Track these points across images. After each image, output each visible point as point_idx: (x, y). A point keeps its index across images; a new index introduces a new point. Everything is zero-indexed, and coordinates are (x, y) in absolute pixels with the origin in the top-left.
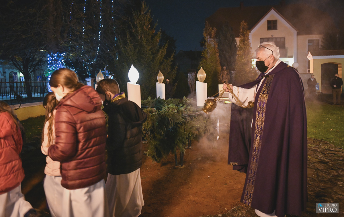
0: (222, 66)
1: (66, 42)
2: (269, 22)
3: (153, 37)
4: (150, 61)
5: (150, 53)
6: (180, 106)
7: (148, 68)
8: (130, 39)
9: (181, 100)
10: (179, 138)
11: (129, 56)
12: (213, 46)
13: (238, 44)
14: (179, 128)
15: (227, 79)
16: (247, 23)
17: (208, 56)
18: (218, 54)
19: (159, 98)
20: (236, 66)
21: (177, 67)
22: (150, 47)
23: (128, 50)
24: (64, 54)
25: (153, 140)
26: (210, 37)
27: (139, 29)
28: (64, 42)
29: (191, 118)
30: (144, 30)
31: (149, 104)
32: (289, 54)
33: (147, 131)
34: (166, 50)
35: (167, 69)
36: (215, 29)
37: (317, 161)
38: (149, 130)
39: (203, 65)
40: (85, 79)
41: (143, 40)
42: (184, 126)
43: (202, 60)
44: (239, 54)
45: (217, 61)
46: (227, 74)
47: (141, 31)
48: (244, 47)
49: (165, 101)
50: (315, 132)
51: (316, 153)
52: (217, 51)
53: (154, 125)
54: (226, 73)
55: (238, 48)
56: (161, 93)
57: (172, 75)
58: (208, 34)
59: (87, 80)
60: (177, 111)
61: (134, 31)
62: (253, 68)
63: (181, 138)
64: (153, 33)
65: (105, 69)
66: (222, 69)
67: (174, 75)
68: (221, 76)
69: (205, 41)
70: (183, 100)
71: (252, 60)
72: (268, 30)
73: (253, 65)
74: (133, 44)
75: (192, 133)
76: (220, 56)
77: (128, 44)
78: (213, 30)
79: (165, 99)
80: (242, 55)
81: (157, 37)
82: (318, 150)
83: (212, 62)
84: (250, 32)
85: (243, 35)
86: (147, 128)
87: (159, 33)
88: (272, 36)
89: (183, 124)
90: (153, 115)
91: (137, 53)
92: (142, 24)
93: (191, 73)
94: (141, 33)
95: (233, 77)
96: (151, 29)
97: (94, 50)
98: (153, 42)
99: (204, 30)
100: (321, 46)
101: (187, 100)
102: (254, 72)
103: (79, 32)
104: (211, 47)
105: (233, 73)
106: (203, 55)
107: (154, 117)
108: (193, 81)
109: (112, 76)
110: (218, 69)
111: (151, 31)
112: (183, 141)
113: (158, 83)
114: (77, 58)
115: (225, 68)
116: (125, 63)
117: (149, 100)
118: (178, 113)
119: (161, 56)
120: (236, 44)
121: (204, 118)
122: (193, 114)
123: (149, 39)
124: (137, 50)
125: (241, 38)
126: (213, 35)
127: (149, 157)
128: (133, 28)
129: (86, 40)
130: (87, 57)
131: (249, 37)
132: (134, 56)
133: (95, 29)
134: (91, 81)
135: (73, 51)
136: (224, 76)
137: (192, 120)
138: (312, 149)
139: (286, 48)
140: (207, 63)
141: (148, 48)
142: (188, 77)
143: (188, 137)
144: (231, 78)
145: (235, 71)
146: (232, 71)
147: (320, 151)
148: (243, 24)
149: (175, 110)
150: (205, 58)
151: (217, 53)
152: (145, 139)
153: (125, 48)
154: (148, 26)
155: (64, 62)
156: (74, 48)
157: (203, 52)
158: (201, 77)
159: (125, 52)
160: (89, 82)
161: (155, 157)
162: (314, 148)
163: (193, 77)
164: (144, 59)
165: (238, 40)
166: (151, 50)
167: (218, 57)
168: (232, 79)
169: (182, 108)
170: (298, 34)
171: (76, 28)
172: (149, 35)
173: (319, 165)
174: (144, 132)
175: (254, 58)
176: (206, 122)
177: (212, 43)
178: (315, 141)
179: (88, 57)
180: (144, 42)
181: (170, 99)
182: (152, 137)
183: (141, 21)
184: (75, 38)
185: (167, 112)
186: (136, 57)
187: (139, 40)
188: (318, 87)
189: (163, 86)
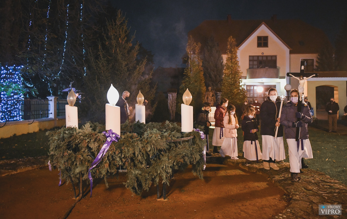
0: (207, 86)
1: (24, 52)
2: (259, 38)
3: (129, 51)
4: (125, 79)
5: (126, 70)
6: (163, 131)
7: (122, 87)
8: (102, 52)
9: (163, 125)
10: (163, 167)
11: (102, 72)
12: (197, 63)
13: (225, 62)
14: (163, 155)
15: (213, 101)
16: (235, 39)
17: (191, 74)
18: (202, 73)
19: (138, 121)
20: (223, 87)
21: (156, 86)
22: (126, 63)
23: (101, 65)
24: (22, 66)
25: (133, 169)
26: (194, 53)
27: (114, 42)
28: (23, 53)
29: (175, 145)
30: (120, 43)
31: (127, 128)
32: (281, 75)
33: (127, 159)
34: (144, 66)
35: (145, 88)
36: (199, 44)
37: (311, 194)
38: (129, 158)
39: (186, 84)
40: (47, 97)
41: (117, 54)
42: (167, 154)
43: (184, 79)
44: (225, 73)
45: (201, 80)
46: (213, 96)
47: (115, 44)
48: (232, 66)
49: (145, 125)
50: (309, 162)
51: (311, 185)
52: (202, 69)
53: (135, 152)
54: (211, 94)
55: (224, 66)
56: (140, 116)
57: (151, 95)
58: (192, 49)
59: (50, 98)
60: (161, 137)
61: (107, 43)
62: (241, 89)
63: (165, 167)
64: (129, 47)
65: (70, 86)
66: (207, 90)
67: (153, 95)
68: (206, 97)
69: (188, 58)
70: (165, 125)
71: (240, 80)
72: (258, 47)
73: (241, 86)
74: (105, 59)
75: (177, 161)
76: (204, 74)
77: (101, 59)
78: (197, 45)
79: (145, 123)
80: (230, 75)
81: (134, 51)
82: (313, 181)
83: (196, 82)
84: (238, 49)
85: (231, 52)
86: (127, 156)
87: (137, 47)
88: (262, 53)
89: (167, 151)
90: (134, 141)
91: (111, 68)
92: (117, 36)
93: (171, 93)
94: (116, 47)
95: (219, 98)
96: (127, 42)
97: (59, 63)
98: (129, 57)
99: (188, 45)
100: (316, 66)
101: (170, 125)
102: (242, 94)
103: (42, 41)
104: (194, 64)
105: (219, 94)
106: (186, 73)
107: (135, 142)
108: (173, 102)
109: (79, 95)
110: (202, 89)
111: (127, 44)
112: (167, 171)
113: (138, 104)
114: (38, 72)
115: (210, 88)
116: (96, 80)
117: (127, 123)
118: (162, 139)
119: (138, 74)
120: (223, 62)
121: (189, 145)
122: (178, 140)
123: (124, 53)
124: (111, 65)
125: (228, 55)
126: (197, 51)
127: (128, 188)
128: (106, 39)
129: (49, 51)
130: (50, 71)
131: (237, 54)
132: (107, 72)
133: (60, 39)
134: (53, 100)
135: (34, 64)
136: (210, 98)
137: (177, 147)
138: (306, 180)
139: (278, 68)
140: (190, 82)
141: (124, 63)
142: (168, 98)
143: (172, 165)
144: (216, 100)
145: (222, 92)
146: (218, 93)
147: (315, 182)
148: (231, 39)
149: (159, 136)
150: (187, 76)
151: (202, 71)
152: (124, 167)
153: (97, 62)
154: (124, 38)
155: (21, 76)
156: (35, 60)
157: (186, 70)
158: (187, 100)
159: (96, 67)
160: (51, 100)
161: (135, 188)
162: (308, 180)
163: (174, 98)
164: (118, 75)
165: (225, 57)
166: (127, 66)
167: (202, 76)
168: (218, 101)
169: (166, 134)
170: (291, 53)
171: (38, 37)
172: (125, 48)
173: (314, 197)
174: (124, 160)
175: (242, 78)
176: (192, 150)
177: (196, 60)
178: (309, 172)
179: (52, 71)
180: (119, 57)
181: (150, 123)
182: (132, 166)
183: (116, 33)
184: (37, 49)
185: (150, 138)
186: (109, 73)
187: (114, 54)
188: (313, 112)
189: (144, 108)
